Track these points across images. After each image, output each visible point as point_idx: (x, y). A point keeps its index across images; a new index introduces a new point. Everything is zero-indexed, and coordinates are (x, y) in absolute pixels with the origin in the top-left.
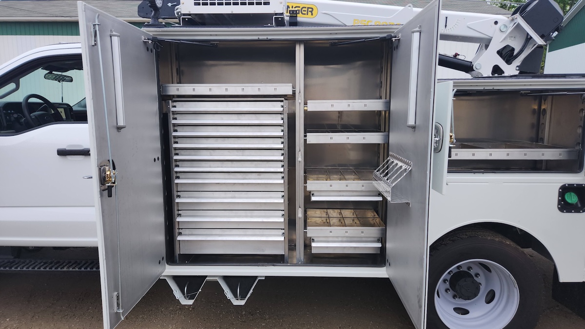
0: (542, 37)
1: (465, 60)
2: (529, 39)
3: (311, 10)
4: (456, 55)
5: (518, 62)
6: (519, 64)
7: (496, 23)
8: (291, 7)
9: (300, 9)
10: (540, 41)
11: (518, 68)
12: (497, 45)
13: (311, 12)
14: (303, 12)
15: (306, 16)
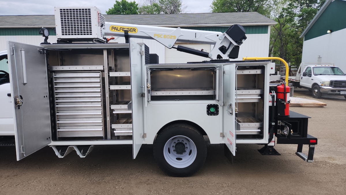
0: (236, 42)
1: (207, 52)
2: (231, 43)
3: (134, 30)
4: (202, 50)
5: (228, 53)
6: (229, 54)
7: (218, 35)
8: (125, 28)
9: (129, 29)
10: (235, 44)
11: (228, 56)
12: (219, 45)
13: (135, 31)
14: (131, 31)
15: (132, 32)
